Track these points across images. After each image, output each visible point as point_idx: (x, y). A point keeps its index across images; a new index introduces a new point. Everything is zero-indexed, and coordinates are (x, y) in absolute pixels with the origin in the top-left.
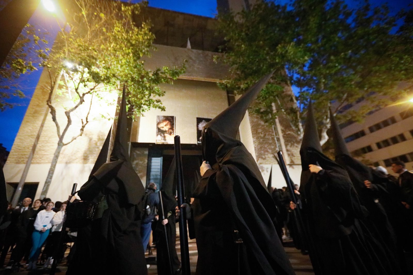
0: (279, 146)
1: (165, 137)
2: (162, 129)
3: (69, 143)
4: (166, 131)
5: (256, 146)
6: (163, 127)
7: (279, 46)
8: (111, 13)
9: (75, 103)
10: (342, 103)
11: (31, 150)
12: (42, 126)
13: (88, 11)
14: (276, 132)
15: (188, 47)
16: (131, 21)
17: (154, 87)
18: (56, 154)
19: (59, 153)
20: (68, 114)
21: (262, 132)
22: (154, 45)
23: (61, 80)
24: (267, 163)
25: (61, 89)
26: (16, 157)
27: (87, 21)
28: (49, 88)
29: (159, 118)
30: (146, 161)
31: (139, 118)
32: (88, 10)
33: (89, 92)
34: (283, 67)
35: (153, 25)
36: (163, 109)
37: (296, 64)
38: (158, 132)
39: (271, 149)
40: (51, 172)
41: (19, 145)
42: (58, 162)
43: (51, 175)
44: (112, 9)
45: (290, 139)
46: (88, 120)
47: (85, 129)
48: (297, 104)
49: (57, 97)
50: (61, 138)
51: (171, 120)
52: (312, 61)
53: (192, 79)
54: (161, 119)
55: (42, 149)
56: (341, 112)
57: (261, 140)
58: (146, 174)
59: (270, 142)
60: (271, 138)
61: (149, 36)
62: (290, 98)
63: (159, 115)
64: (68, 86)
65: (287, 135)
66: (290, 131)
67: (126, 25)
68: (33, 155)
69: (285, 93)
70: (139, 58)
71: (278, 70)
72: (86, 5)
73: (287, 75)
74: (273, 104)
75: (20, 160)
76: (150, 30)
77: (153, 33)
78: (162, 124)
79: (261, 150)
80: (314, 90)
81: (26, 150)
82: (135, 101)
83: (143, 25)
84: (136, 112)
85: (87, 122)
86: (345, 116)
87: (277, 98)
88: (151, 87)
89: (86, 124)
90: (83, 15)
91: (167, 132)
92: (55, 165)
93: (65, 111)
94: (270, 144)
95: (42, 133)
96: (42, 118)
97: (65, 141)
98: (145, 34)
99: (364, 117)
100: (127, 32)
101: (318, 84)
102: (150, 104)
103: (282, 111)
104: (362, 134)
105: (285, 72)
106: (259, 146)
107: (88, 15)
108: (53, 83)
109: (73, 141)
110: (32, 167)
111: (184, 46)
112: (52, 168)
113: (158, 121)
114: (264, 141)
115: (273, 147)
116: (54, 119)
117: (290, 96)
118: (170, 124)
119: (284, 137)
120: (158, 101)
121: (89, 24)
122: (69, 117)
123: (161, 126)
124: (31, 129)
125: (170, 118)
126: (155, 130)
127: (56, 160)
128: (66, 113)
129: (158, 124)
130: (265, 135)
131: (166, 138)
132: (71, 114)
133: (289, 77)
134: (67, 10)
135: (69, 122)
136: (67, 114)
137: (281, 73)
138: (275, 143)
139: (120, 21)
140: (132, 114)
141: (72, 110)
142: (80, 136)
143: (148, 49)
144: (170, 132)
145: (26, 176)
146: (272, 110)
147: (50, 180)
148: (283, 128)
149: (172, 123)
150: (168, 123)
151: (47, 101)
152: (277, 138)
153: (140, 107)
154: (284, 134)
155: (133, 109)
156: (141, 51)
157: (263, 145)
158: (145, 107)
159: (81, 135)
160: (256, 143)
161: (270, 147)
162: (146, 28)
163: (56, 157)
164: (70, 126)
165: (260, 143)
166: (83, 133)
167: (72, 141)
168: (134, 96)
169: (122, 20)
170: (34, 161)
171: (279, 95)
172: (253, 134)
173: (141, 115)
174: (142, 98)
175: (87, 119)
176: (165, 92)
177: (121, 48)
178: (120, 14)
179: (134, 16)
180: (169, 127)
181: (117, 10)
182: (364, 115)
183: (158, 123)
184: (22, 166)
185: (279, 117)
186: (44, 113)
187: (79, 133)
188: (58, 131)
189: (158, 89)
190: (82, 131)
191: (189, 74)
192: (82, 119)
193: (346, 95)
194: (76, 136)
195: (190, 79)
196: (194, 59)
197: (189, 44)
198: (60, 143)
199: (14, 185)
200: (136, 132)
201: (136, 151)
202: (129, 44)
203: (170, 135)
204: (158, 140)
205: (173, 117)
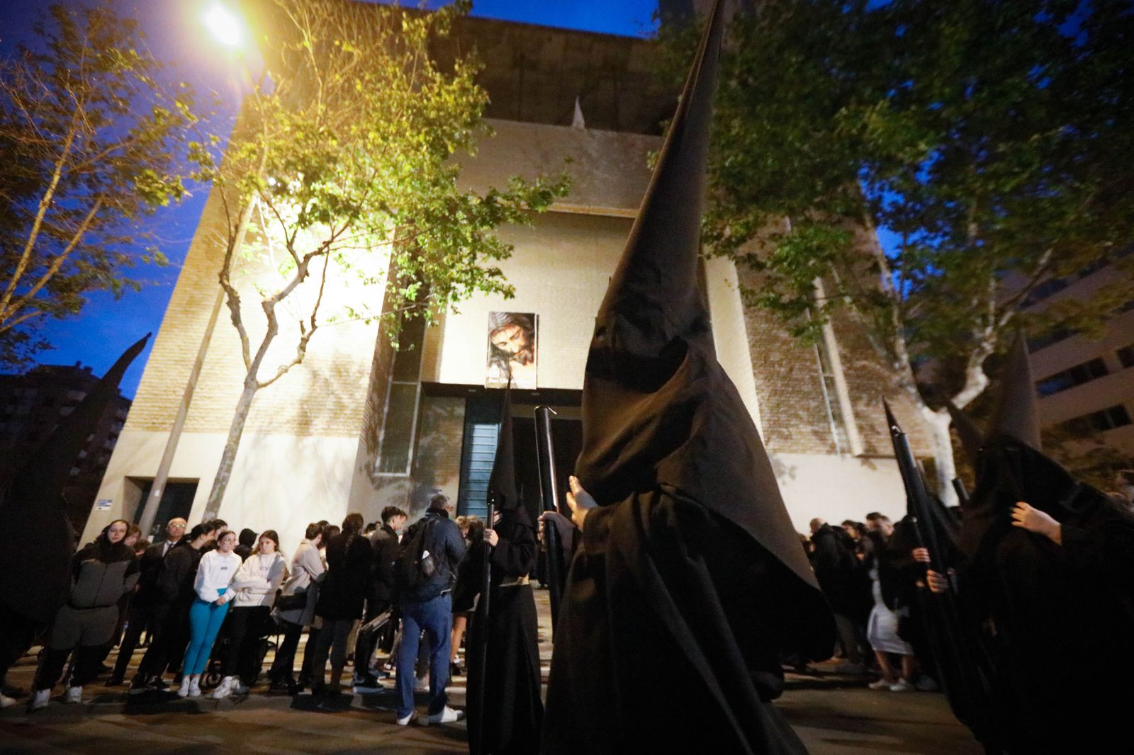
0: (831, 402)
1: (509, 370)
2: (501, 347)
3: (272, 381)
4: (513, 354)
5: (762, 401)
6: (505, 344)
7: (843, 111)
8: (375, 37)
9: (285, 278)
10: (1038, 277)
11: (181, 398)
12: (208, 338)
13: (317, 37)
14: (824, 360)
15: (575, 124)
16: (426, 57)
17: (484, 235)
18: (241, 410)
19: (247, 406)
20: (269, 309)
21: (782, 360)
22: (485, 120)
23: (251, 221)
24: (795, 448)
25: (250, 244)
26: (146, 413)
27: (314, 64)
28: (225, 241)
29: (495, 317)
30: (460, 433)
31: (442, 317)
32: (319, 33)
33: (320, 252)
34: (852, 175)
35: (483, 66)
36: (509, 294)
37: (889, 162)
38: (493, 356)
39: (808, 409)
40: (229, 455)
41: (153, 385)
42: (244, 429)
43: (228, 462)
44: (378, 28)
45: (865, 382)
46: (316, 323)
47: (308, 346)
48: (889, 281)
49: (244, 263)
50: (253, 369)
51: (526, 323)
52: (942, 153)
53: (586, 212)
54: (499, 321)
55: (206, 395)
56: (1027, 304)
57: (779, 384)
58: (458, 471)
59: (807, 388)
60: (807, 377)
61: (473, 95)
62: (869, 264)
63: (495, 310)
64: (268, 235)
65: (856, 369)
66: (866, 359)
67: (414, 69)
68: (187, 411)
69: (854, 249)
70: (445, 156)
71: (835, 181)
72: (312, 21)
73: (863, 198)
74: (817, 282)
75: (155, 421)
76: (476, 80)
77: (483, 87)
78: (502, 333)
79: (778, 413)
80: (947, 238)
81: (169, 397)
82: (434, 272)
83: (456, 67)
84: (436, 302)
85: (314, 327)
86: (1045, 317)
87: (830, 264)
88: (476, 234)
89: (311, 334)
90: (305, 49)
91: (516, 357)
92: (239, 437)
93: (262, 299)
94: (806, 396)
95: (207, 356)
96: (207, 315)
97: (261, 377)
98: (464, 91)
99: (1104, 318)
100: (416, 89)
101: (959, 220)
102: (473, 278)
103: (842, 302)
104: (1097, 369)
105: (858, 188)
106: (774, 400)
107: (318, 48)
108: (233, 229)
109: (280, 378)
110: (184, 438)
111: (566, 120)
112: (232, 443)
113: (493, 326)
114: (787, 385)
115: (813, 404)
116: (236, 320)
117: (870, 256)
118: (524, 335)
119: (846, 375)
120: (495, 273)
121: (321, 72)
122: (271, 316)
123: (498, 339)
124: (181, 344)
125: (525, 318)
126: (485, 351)
127: (239, 424)
128: (264, 304)
129: (493, 333)
130: (791, 370)
131: (513, 373)
132: (278, 308)
133: (868, 202)
134: (266, 38)
135: (272, 329)
136: (268, 307)
137: (845, 191)
138: (822, 393)
139: (398, 59)
140: (426, 307)
141: (281, 296)
142: (297, 365)
143: (470, 132)
144: (522, 357)
145: (171, 462)
146: (814, 300)
147: (226, 474)
148: (845, 351)
149: (530, 332)
150: (518, 332)
151: (221, 275)
152: (826, 379)
153: (447, 289)
154: (849, 368)
155: (428, 293)
156: (451, 137)
157: (783, 398)
158: (461, 288)
159: (299, 362)
160: (763, 390)
161: (804, 403)
162: (465, 75)
163: (242, 416)
164: (275, 340)
165: (775, 392)
166: (303, 355)
167: (279, 376)
168: (433, 258)
169: (403, 55)
170: (189, 424)
171: (839, 256)
172: (754, 366)
173: (450, 311)
174: (453, 266)
175: (313, 321)
176: (511, 248)
177: (400, 133)
178: (397, 41)
179: (434, 46)
180: (520, 341)
181: (391, 32)
182: (1108, 312)
183: (491, 331)
184: (163, 438)
185: (835, 319)
186: (212, 302)
187: (295, 356)
188: (246, 351)
189: (493, 238)
190: (302, 352)
191: (578, 198)
192: (301, 322)
193: (1048, 253)
194: (288, 364)
195: (581, 212)
196: (595, 155)
197: (579, 116)
198: (249, 380)
199: (145, 485)
200: (435, 354)
201: (434, 407)
202: (421, 119)
203: (524, 364)
204: (490, 377)
205: (533, 315)
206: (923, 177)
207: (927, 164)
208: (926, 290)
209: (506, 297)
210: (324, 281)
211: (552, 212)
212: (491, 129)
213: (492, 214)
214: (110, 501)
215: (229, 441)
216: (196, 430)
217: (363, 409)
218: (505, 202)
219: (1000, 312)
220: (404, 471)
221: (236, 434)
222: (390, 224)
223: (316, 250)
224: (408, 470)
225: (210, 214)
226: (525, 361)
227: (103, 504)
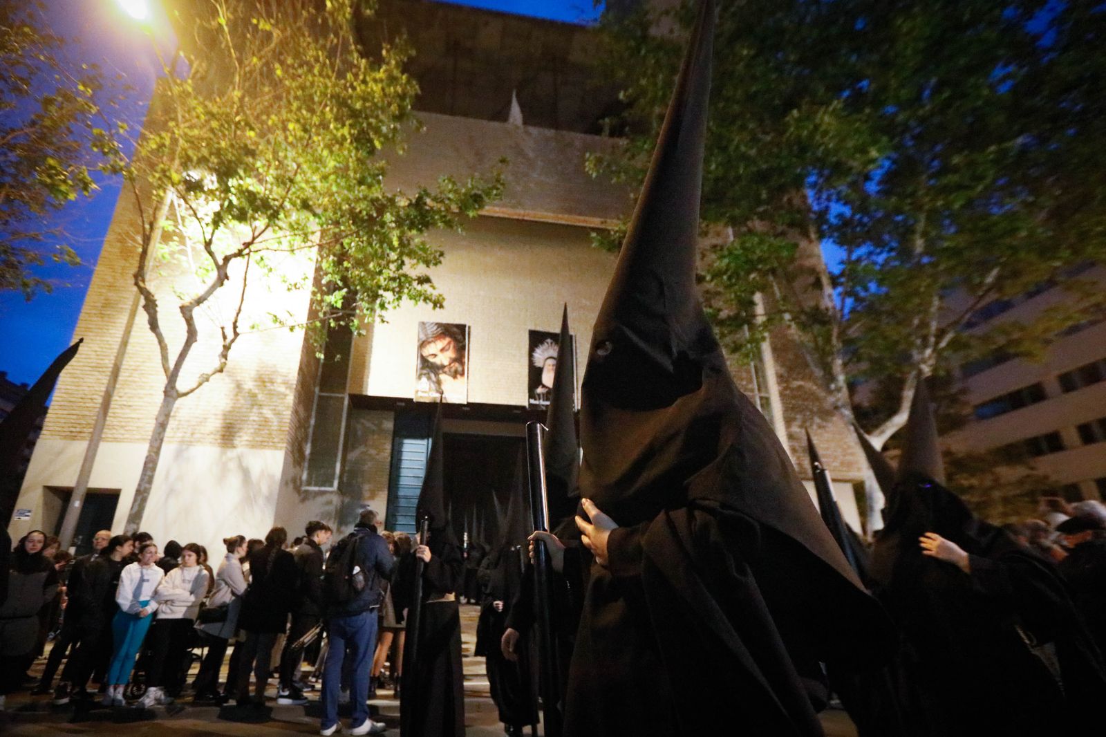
1: (439, 383)
2: (431, 359)
3: (192, 391)
4: (443, 367)
6: (435, 355)
7: (795, 113)
8: (296, 16)
9: (204, 282)
10: (981, 297)
11: (98, 406)
12: (124, 343)
13: (232, 13)
14: (761, 379)
15: (511, 120)
16: (351, 40)
17: (413, 240)
18: (161, 419)
19: (168, 416)
20: (188, 313)
22: (415, 113)
23: (167, 219)
25: (167, 244)
26: (63, 421)
27: (231, 44)
28: (139, 239)
29: (425, 328)
30: (388, 447)
31: (369, 327)
32: (235, 10)
33: (239, 254)
34: (798, 182)
35: (413, 53)
36: (438, 304)
37: (839, 169)
38: (423, 368)
40: (150, 466)
41: (70, 391)
42: (165, 439)
43: (149, 473)
44: (299, 6)
45: (800, 402)
46: (238, 330)
47: (230, 353)
48: (831, 298)
49: (160, 265)
50: (172, 377)
51: (457, 334)
52: (894, 162)
53: (520, 218)
54: (429, 332)
55: (125, 403)
56: (970, 325)
58: (387, 486)
61: (401, 85)
62: (812, 279)
63: (425, 320)
64: (185, 234)
65: (792, 390)
66: (802, 379)
67: (339, 54)
68: (105, 419)
69: (797, 263)
70: (372, 151)
71: (782, 189)
73: (809, 210)
74: (758, 297)
75: (73, 430)
76: (405, 68)
77: (412, 75)
78: (432, 345)
80: (893, 254)
81: (87, 405)
82: (361, 278)
83: (384, 52)
84: (362, 310)
85: (236, 334)
86: (985, 339)
87: (771, 278)
88: (404, 239)
89: (233, 341)
90: (220, 25)
91: (446, 369)
92: (159, 448)
93: (180, 303)
95: (124, 362)
96: (123, 319)
97: (182, 385)
98: (392, 79)
99: (1047, 342)
100: (341, 75)
101: (906, 233)
102: (401, 286)
103: (782, 319)
104: (1036, 394)
105: (804, 197)
107: (233, 25)
108: (147, 226)
109: (201, 387)
110: (103, 447)
111: (501, 115)
112: (153, 454)
113: (423, 337)
116: (154, 325)
117: (813, 271)
118: (454, 347)
119: (782, 395)
120: (425, 280)
121: (238, 54)
122: (189, 321)
123: (430, 350)
124: (98, 349)
125: (455, 329)
126: (414, 363)
127: (160, 434)
128: (182, 308)
129: (422, 345)
131: (443, 387)
132: (197, 312)
133: (815, 213)
134: (177, 13)
135: (192, 335)
136: (186, 311)
137: (790, 200)
139: (321, 42)
140: (354, 315)
141: (199, 301)
142: (218, 374)
143: (398, 126)
144: (453, 370)
145: (90, 472)
146: (754, 316)
147: (147, 486)
148: (782, 371)
149: (461, 344)
150: (449, 343)
151: (136, 276)
152: (761, 398)
153: (375, 296)
154: (785, 389)
155: (355, 301)
156: (377, 131)
158: (388, 296)
159: (221, 371)
162: (393, 62)
163: (162, 426)
164: (194, 345)
166: (225, 363)
168: (359, 264)
169: (326, 38)
170: (107, 433)
171: (780, 271)
173: (378, 320)
174: (380, 273)
175: (235, 327)
176: (442, 254)
177: (324, 125)
178: (320, 21)
179: (360, 27)
180: (450, 354)
181: (312, 10)
182: (1050, 335)
183: (421, 342)
184: (80, 447)
185: (773, 337)
186: (128, 305)
187: (217, 364)
188: (165, 358)
189: (423, 243)
190: (223, 360)
191: (514, 201)
192: (223, 328)
193: (995, 272)
194: (210, 372)
195: (516, 217)
196: (531, 155)
197: (516, 111)
198: (169, 389)
199: (63, 495)
200: (362, 366)
201: (362, 421)
202: (346, 110)
203: (455, 377)
204: (420, 390)
205: (464, 326)
206: (872, 187)
207: (878, 174)
208: (869, 310)
209: (435, 306)
210: (245, 285)
211: (484, 216)
212: (421, 124)
213: (420, 217)
214: (29, 511)
215: (149, 451)
216: (116, 440)
217: (288, 421)
218: (436, 206)
219: (941, 334)
220: (331, 485)
221: (156, 445)
222: (314, 225)
223: (236, 251)
224: (336, 483)
225: (123, 209)
226: (455, 374)
227: (22, 514)
